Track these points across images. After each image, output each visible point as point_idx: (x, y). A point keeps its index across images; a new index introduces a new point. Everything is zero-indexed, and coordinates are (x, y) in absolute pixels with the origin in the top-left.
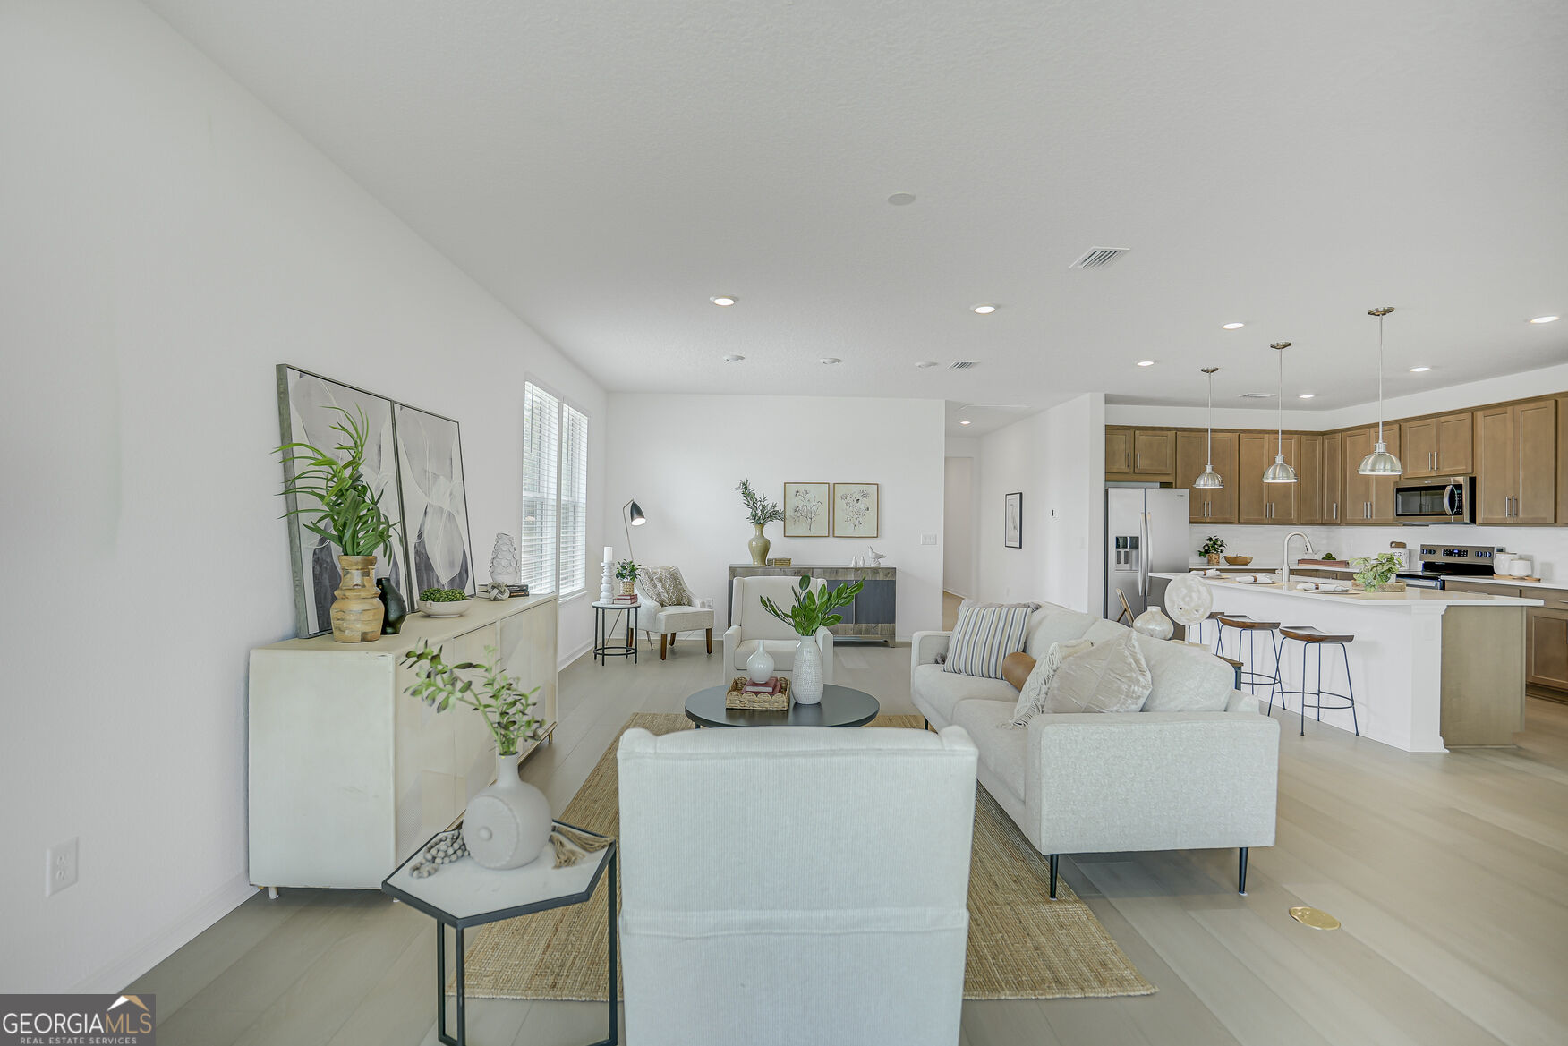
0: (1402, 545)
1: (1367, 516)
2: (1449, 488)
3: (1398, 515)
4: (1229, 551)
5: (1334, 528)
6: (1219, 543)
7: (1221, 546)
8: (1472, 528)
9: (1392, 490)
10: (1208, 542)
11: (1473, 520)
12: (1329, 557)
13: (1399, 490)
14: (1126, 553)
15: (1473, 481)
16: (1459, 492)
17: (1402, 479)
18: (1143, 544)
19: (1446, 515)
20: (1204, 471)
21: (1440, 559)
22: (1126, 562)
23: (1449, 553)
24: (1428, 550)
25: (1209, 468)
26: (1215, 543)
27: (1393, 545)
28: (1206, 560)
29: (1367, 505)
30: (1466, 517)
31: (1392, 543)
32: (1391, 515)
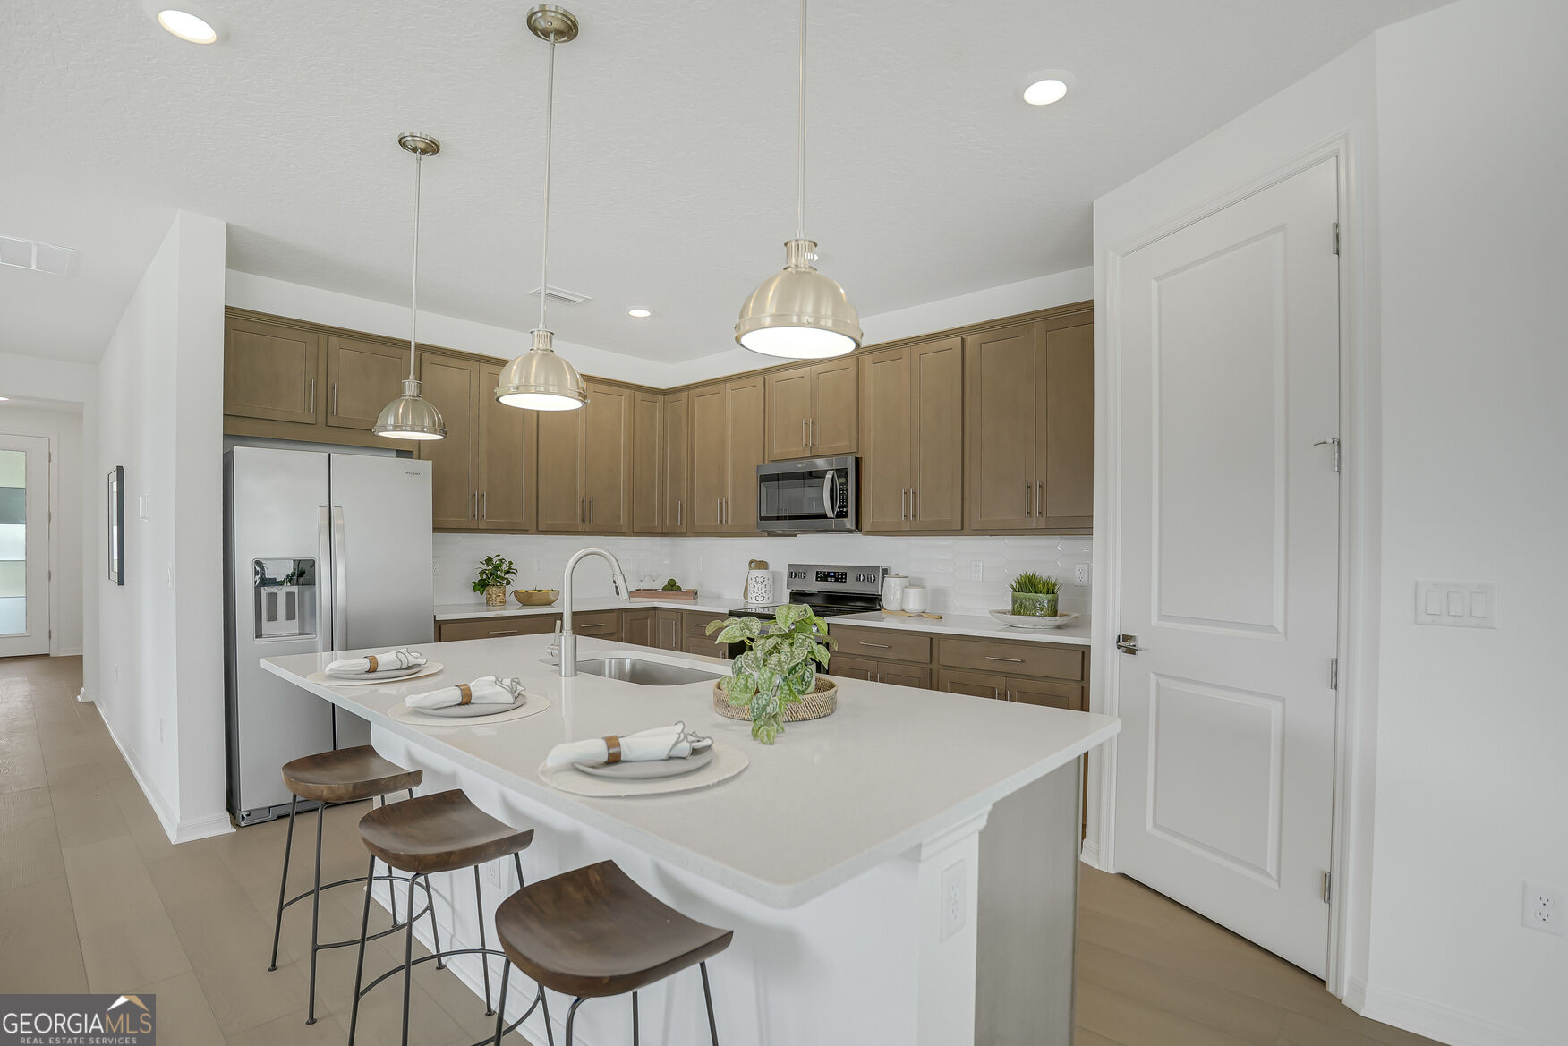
0: (762, 565)
1: (721, 521)
2: (829, 476)
3: (762, 519)
4: (522, 583)
5: (678, 539)
6: (504, 567)
7: (508, 572)
8: (857, 538)
9: (754, 481)
10: (485, 567)
11: (858, 526)
12: (672, 586)
13: (764, 479)
14: (290, 596)
15: (858, 462)
16: (843, 480)
17: (766, 462)
18: (323, 571)
19: (825, 517)
20: (399, 393)
21: (813, 586)
22: (290, 616)
23: (823, 576)
24: (795, 572)
25: (410, 387)
26: (496, 568)
27: (753, 564)
28: (484, 598)
29: (721, 503)
30: (849, 522)
31: (751, 562)
32: (753, 519)
